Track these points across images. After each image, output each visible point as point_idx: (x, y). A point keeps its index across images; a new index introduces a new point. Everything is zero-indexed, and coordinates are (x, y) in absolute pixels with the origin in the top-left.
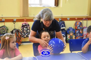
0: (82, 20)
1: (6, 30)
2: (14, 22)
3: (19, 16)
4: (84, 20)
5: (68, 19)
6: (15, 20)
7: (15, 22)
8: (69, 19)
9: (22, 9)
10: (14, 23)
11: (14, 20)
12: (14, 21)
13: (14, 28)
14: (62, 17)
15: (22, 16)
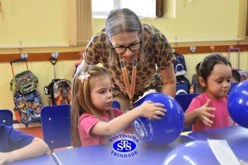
0: (227, 51)
1: (33, 83)
2: (54, 62)
3: (67, 45)
4: (232, 51)
5: (191, 49)
6: (55, 55)
7: (56, 60)
8: (194, 49)
9: (75, 23)
10: (54, 64)
11: (53, 55)
12: (53, 59)
13: (55, 77)
14: (176, 44)
15: (75, 44)
